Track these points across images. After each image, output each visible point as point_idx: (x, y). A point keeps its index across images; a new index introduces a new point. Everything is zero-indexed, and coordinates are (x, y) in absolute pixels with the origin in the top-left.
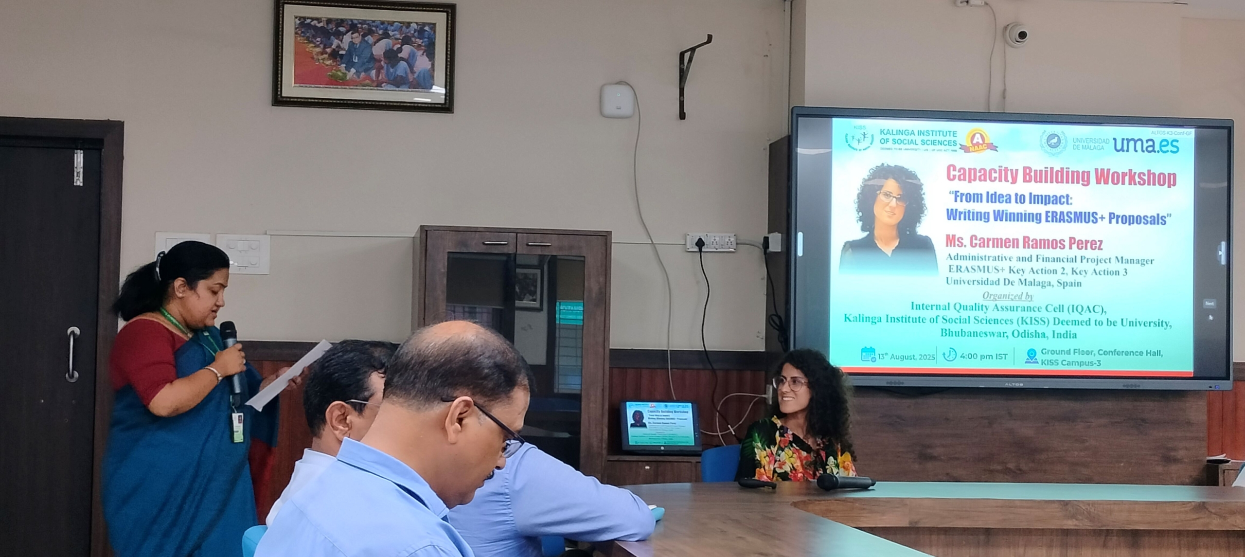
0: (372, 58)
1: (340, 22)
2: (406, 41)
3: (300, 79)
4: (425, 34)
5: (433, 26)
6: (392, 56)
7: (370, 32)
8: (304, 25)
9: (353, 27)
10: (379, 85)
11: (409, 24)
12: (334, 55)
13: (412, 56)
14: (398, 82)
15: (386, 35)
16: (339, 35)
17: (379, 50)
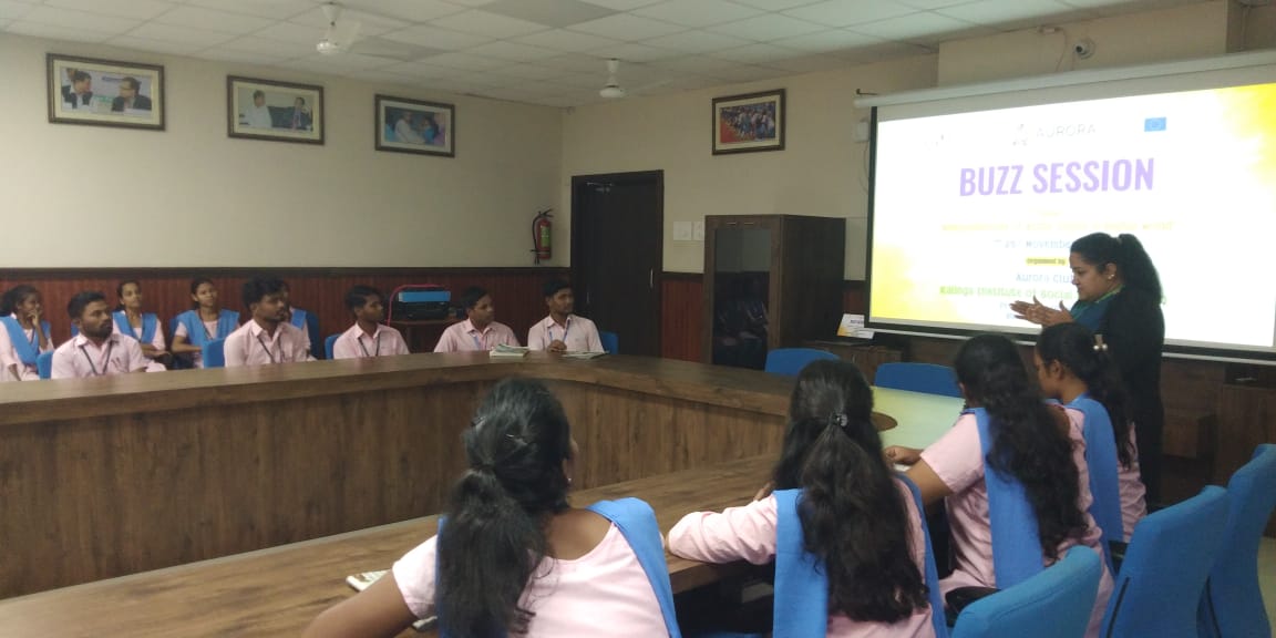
0: (750, 124)
1: (737, 108)
2: (764, 113)
3: (724, 140)
4: (771, 106)
5: (774, 102)
6: (759, 122)
7: (750, 111)
8: (724, 113)
9: (743, 109)
10: (753, 139)
11: (764, 104)
12: (736, 126)
13: (767, 120)
14: (762, 136)
15: (756, 112)
16: (737, 115)
17: (753, 120)
